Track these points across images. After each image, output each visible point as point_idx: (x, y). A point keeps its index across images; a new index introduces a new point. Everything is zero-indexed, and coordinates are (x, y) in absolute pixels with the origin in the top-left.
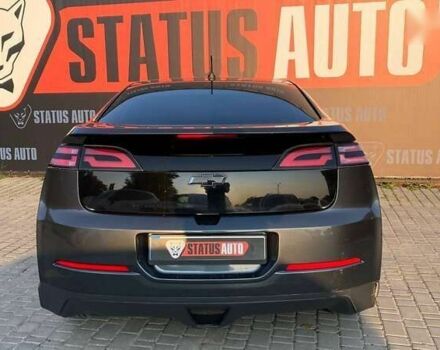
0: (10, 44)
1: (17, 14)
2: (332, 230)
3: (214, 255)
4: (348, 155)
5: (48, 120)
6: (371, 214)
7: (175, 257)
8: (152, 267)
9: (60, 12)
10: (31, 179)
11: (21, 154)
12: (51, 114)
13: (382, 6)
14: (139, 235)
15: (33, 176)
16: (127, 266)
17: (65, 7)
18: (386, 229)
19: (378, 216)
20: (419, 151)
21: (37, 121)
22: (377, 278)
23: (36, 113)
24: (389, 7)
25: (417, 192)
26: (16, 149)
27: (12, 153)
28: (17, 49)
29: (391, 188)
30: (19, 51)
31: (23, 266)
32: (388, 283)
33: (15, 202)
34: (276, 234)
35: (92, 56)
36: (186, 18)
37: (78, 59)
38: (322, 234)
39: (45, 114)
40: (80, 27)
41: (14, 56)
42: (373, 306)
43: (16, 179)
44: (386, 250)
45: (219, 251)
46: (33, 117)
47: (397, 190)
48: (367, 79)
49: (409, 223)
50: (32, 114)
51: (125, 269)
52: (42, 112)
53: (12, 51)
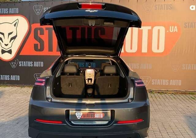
0: (11, 36)
1: (15, 25)
2: (133, 109)
3: (93, 118)
4: (138, 83)
5: (25, 65)
6: (146, 104)
7: (79, 118)
8: (71, 122)
9: (32, 25)
10: (17, 88)
11: (13, 78)
12: (26, 63)
13: (150, 28)
14: (66, 111)
15: (18, 87)
16: (62, 121)
17: (33, 23)
18: (151, 109)
19: (148, 105)
20: (163, 80)
21: (20, 65)
22: (148, 126)
23: (20, 62)
24: (152, 28)
25: (163, 95)
26: (12, 76)
27: (10, 77)
28: (14, 38)
29: (153, 93)
30: (15, 39)
31: (17, 122)
32: (152, 129)
33: (11, 97)
34: (114, 111)
35: (43, 42)
36: (79, 29)
37: (37, 42)
38: (129, 110)
39: (23, 63)
40: (39, 31)
41: (12, 41)
42: (147, 136)
43: (11, 87)
44: (151, 117)
45: (94, 116)
46: (19, 64)
47: (156, 94)
48: (145, 54)
49: (160, 107)
50: (19, 62)
51: (61, 122)
52: (22, 62)
53: (12, 39)
